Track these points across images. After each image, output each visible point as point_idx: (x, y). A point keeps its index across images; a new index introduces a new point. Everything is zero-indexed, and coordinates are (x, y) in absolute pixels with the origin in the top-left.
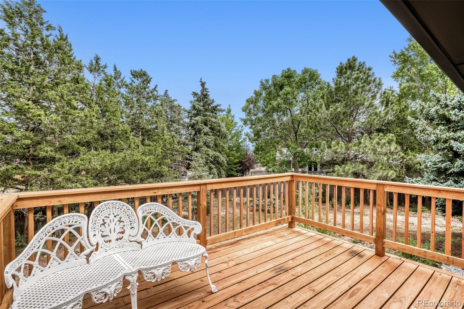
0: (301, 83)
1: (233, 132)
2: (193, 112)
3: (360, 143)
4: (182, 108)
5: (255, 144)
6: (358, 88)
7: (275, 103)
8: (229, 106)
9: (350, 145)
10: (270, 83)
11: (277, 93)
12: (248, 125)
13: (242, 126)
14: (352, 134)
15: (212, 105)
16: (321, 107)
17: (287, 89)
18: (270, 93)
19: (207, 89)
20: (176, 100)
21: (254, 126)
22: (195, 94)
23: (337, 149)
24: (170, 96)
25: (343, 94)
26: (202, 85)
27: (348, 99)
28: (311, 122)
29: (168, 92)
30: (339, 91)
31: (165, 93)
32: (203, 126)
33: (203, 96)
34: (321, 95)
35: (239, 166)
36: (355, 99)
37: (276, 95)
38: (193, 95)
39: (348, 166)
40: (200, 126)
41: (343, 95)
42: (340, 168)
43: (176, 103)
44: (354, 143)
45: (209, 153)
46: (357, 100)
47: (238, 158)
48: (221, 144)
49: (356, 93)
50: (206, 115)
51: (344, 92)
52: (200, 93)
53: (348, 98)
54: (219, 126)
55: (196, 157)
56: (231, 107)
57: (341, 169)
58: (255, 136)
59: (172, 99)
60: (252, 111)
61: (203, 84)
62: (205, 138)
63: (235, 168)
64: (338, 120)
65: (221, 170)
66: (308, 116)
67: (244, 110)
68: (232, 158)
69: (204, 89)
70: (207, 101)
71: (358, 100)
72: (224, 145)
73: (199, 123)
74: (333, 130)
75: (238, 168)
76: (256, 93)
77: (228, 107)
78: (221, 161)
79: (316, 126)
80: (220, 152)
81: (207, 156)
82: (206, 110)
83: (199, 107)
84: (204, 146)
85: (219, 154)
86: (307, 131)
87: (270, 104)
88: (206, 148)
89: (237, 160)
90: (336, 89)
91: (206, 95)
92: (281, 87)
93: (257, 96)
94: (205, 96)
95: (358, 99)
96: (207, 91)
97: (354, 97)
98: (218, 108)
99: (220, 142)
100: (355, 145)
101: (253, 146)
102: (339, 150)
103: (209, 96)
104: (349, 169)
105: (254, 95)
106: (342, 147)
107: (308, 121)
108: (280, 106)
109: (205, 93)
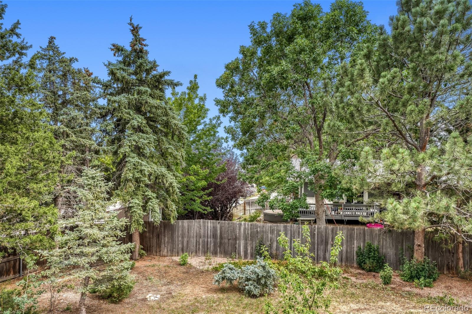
0: (329, 29)
1: (200, 127)
2: (115, 86)
3: (443, 152)
4: (93, 76)
5: (245, 151)
6: (441, 34)
7: (275, 70)
8: (196, 77)
9: (421, 155)
10: (269, 30)
11: (282, 50)
12: (227, 113)
13: (219, 118)
14: (426, 133)
15: (154, 73)
16: (361, 75)
17: (301, 41)
18: (268, 51)
19: (144, 40)
20: (77, 60)
21: (240, 117)
22: (118, 49)
23: (393, 164)
24: (61, 50)
25: (409, 47)
26: (132, 31)
27: (420, 59)
28: (343, 108)
29: (56, 42)
30: (401, 42)
31: (50, 42)
32: (131, 113)
33: (134, 54)
34: (365, 51)
35: (209, 195)
36: (434, 58)
37: (279, 53)
38: (112, 50)
39: (415, 201)
40: (127, 114)
41: (409, 51)
42: (398, 206)
43: (75, 66)
44: (429, 152)
45: (143, 168)
46: (439, 61)
47: (206, 178)
48: (170, 150)
49: (437, 46)
50: (139, 93)
51: (411, 43)
52: (129, 49)
53: (419, 56)
54: (167, 115)
55: (93, 178)
56: (197, 80)
57: (400, 208)
58: (244, 134)
59: (67, 56)
60: (236, 87)
61: (135, 30)
62: (135, 137)
63: (201, 197)
64: (397, 103)
65: (169, 202)
66: (338, 94)
67: (221, 84)
68: (193, 178)
69: (137, 40)
70: (141, 64)
71: (441, 60)
72: (175, 153)
73: (122, 107)
74: (387, 124)
75: (206, 198)
76: (243, 51)
77: (193, 79)
78: (167, 185)
79: (352, 115)
80: (168, 167)
81: (137, 175)
82: (141, 82)
83: (125, 74)
84: (133, 155)
85: (164, 170)
86: (334, 126)
87: (268, 71)
88: (136, 159)
89: (204, 183)
90: (395, 38)
91: (141, 51)
92: (290, 39)
93: (245, 56)
94: (139, 53)
95: (441, 57)
96: (144, 43)
97: (432, 54)
98: (166, 78)
99: (167, 146)
100: (432, 157)
101: (242, 155)
102: (396, 167)
103: (147, 53)
104: (418, 208)
105: (241, 56)
106: (403, 162)
107: (336, 105)
108: (285, 76)
109: (138, 47)
